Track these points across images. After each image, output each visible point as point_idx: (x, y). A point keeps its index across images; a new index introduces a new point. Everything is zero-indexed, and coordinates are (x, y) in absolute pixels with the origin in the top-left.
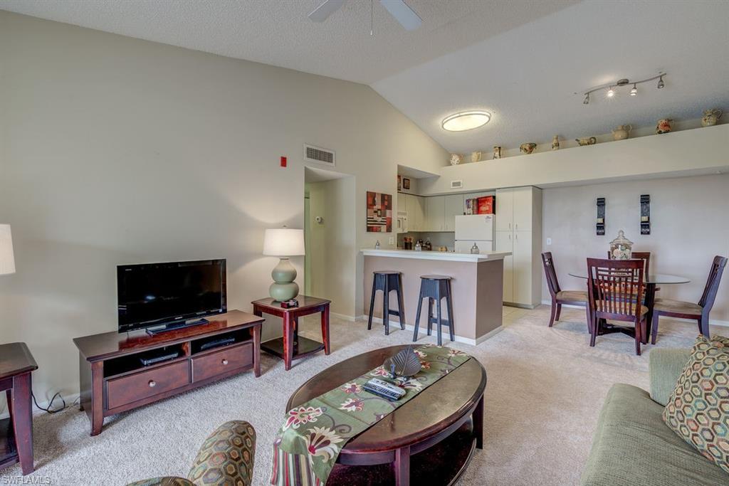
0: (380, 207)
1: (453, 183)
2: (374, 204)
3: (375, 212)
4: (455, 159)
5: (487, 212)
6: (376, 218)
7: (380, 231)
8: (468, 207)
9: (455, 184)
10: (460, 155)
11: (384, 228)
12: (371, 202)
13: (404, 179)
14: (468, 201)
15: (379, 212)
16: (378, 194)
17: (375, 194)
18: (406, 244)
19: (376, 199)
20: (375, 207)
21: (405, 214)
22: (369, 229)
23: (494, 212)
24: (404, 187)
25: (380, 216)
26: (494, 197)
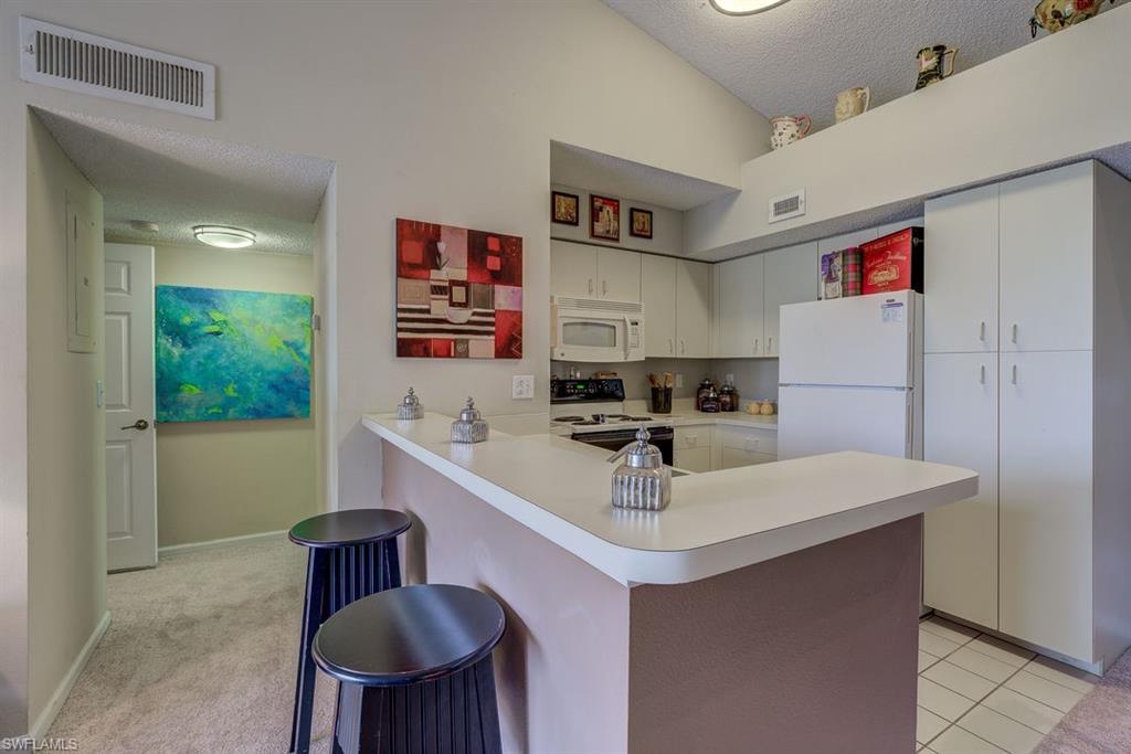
0: (462, 275)
1: (777, 206)
2: (432, 259)
3: (437, 290)
4: (786, 127)
5: (893, 286)
6: (440, 308)
7: (465, 355)
8: (830, 278)
9: (781, 208)
10: (799, 120)
11: (484, 345)
12: (415, 252)
13: (632, 210)
14: (828, 260)
15: (459, 294)
16: (454, 230)
17: (437, 228)
18: (655, 392)
19: (442, 246)
20: (434, 274)
21: (635, 308)
22: (405, 349)
23: (918, 284)
24: (632, 233)
25: (465, 305)
26: (919, 233)
